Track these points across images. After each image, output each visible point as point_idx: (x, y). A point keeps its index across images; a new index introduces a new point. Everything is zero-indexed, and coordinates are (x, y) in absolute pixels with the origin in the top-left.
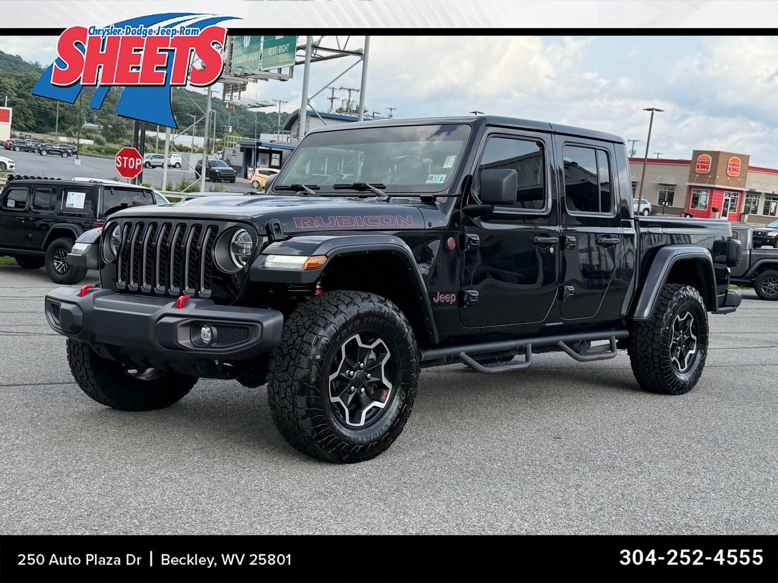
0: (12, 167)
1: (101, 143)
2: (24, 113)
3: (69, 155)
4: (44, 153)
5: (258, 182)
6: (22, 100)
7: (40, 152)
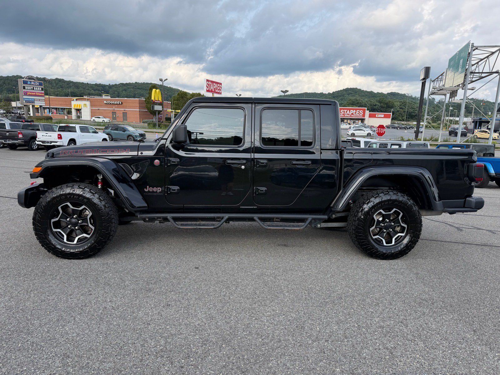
0: (373, 134)
1: (430, 124)
2: (402, 115)
3: (408, 129)
4: (399, 129)
5: (477, 136)
6: (401, 110)
7: (397, 128)
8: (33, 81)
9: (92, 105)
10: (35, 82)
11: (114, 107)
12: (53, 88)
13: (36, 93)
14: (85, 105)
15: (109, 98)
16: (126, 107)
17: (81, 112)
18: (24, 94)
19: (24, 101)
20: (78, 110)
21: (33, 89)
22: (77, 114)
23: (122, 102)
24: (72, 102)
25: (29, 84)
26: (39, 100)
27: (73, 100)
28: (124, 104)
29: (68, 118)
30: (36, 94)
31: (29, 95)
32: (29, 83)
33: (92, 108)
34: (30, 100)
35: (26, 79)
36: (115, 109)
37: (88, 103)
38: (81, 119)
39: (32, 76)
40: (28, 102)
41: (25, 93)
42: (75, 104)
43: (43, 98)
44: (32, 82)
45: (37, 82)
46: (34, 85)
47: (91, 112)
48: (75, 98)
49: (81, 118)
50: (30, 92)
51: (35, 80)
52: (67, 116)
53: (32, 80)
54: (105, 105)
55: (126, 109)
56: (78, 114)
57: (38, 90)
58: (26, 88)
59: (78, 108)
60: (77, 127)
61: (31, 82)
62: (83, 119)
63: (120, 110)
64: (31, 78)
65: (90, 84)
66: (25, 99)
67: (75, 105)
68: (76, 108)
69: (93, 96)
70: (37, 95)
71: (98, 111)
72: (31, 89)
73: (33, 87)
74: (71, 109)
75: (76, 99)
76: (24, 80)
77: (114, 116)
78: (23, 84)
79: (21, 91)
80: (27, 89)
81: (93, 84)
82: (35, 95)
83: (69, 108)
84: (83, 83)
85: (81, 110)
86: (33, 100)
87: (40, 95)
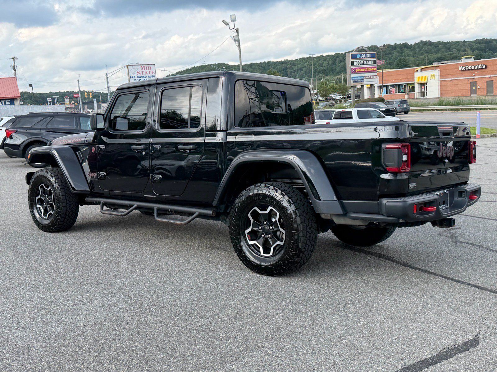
8: (364, 53)
9: (441, 76)
10: (366, 54)
11: (474, 74)
12: (415, 56)
13: (366, 68)
14: (433, 76)
15: (472, 60)
16: (492, 72)
17: (427, 87)
18: (352, 72)
19: (352, 82)
20: (423, 85)
21: (363, 64)
22: (421, 90)
23: (485, 66)
24: (416, 74)
25: (359, 58)
26: (369, 77)
27: (417, 71)
28: (489, 68)
29: (410, 97)
30: (366, 70)
31: (358, 72)
32: (359, 56)
33: (441, 80)
34: (359, 78)
35: (356, 51)
36: (475, 77)
37: (436, 73)
38: (426, 97)
39: (363, 47)
40: (356, 82)
41: (354, 71)
42: (420, 75)
43: (376, 74)
44: (363, 55)
45: (369, 54)
46: (365, 58)
47: (441, 86)
48: (419, 68)
49: (427, 95)
50: (359, 68)
51: (366, 51)
52: (408, 94)
53: (362, 53)
54: (460, 72)
55: (492, 76)
56: (423, 90)
57: (369, 63)
58: (355, 63)
59: (423, 82)
60: (354, 111)
61: (361, 55)
62: (428, 96)
63: (482, 78)
64: (361, 49)
65: (469, 41)
66: (353, 79)
67: (419, 77)
68: (420, 82)
69: (445, 62)
70: (368, 71)
71: (450, 83)
72: (361, 65)
73: (364, 61)
74: (414, 84)
75: (421, 69)
76: (352, 53)
77: (474, 88)
78: (352, 59)
79: (349, 68)
80: (356, 65)
81: (472, 42)
82: (366, 72)
83: (410, 82)
84: (457, 42)
85: (426, 84)
86: (363, 78)
87: (372, 71)
